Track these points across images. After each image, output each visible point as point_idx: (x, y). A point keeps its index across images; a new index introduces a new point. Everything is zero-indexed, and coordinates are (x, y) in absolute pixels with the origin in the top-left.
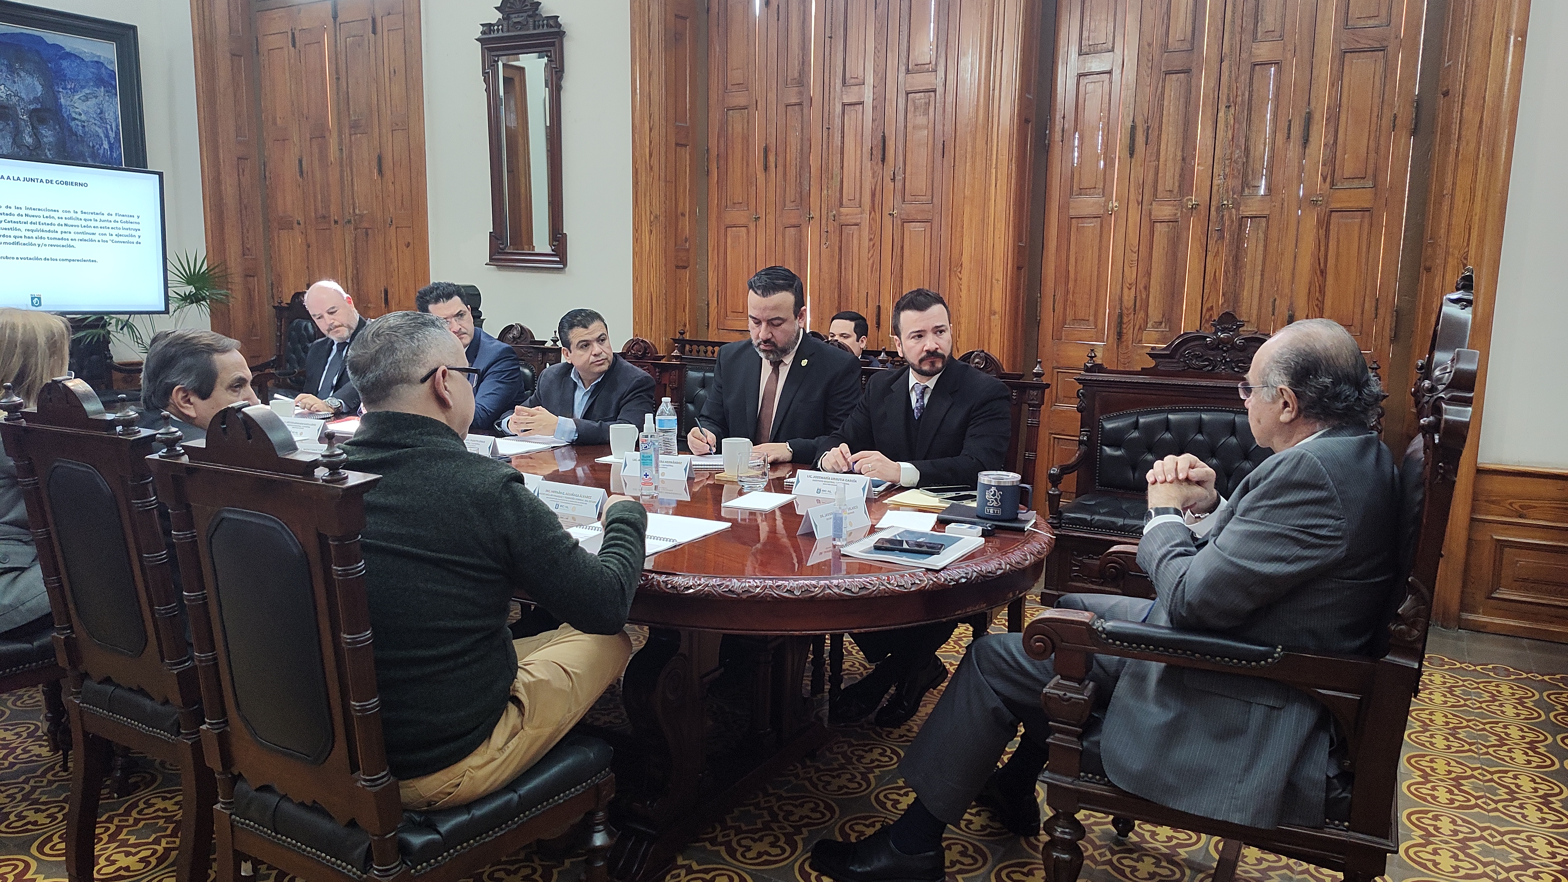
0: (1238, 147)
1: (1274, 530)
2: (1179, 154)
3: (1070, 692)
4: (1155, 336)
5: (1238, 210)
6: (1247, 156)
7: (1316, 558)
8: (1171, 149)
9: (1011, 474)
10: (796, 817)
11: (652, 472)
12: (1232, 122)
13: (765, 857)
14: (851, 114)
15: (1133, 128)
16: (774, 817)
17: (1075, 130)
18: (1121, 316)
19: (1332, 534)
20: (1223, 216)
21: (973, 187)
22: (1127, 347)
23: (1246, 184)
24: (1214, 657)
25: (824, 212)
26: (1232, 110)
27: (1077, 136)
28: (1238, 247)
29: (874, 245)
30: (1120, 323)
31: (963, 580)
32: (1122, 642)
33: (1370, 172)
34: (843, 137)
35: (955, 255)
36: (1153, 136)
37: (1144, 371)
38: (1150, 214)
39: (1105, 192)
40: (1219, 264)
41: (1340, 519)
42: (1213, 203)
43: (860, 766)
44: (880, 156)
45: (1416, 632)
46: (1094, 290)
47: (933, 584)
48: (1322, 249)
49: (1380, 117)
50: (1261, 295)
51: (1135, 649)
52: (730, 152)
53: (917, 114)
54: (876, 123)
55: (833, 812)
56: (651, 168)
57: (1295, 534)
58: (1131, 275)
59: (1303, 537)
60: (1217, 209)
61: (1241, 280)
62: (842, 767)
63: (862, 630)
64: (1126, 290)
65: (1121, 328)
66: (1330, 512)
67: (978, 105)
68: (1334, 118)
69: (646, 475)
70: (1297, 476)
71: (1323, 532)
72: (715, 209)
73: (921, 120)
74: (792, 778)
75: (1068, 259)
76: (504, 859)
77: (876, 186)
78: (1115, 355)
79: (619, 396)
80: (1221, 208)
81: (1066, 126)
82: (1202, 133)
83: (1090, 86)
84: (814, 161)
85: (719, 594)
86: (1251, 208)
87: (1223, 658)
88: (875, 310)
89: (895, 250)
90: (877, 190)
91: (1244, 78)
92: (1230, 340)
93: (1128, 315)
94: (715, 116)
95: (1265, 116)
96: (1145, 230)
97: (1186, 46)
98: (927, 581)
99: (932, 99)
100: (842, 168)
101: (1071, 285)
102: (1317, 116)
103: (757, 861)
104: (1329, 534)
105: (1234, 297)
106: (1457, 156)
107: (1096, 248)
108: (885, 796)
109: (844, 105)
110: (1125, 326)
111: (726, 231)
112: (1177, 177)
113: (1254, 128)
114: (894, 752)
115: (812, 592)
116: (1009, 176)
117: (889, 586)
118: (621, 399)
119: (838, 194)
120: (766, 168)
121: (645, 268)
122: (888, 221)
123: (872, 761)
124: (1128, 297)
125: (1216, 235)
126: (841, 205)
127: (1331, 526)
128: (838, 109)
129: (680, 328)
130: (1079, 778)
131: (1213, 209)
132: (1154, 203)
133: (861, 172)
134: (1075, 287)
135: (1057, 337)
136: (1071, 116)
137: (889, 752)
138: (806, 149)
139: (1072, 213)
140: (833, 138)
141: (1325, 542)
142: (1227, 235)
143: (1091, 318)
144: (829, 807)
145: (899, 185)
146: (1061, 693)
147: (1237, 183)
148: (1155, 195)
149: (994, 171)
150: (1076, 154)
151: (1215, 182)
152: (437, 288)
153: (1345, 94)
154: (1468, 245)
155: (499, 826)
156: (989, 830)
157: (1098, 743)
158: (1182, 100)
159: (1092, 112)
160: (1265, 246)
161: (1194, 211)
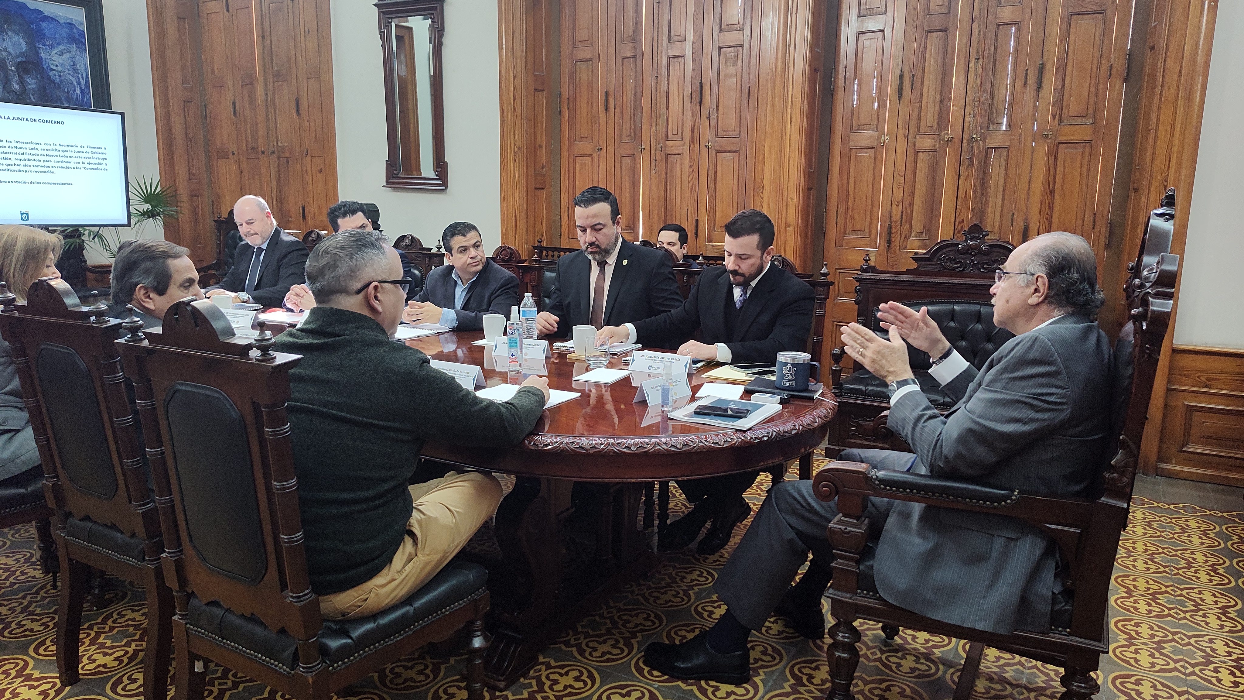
0: (985, 91)
1: (1013, 397)
2: (938, 97)
3: (851, 527)
4: (917, 243)
5: (985, 142)
6: (993, 99)
7: (1045, 420)
8: (932, 94)
9: (803, 354)
10: (632, 625)
11: (517, 352)
12: (981, 70)
13: (608, 656)
14: (675, 66)
15: (902, 76)
16: (615, 625)
17: (855, 78)
18: (890, 227)
19: (1059, 400)
20: (972, 147)
21: (773, 124)
22: (895, 252)
23: (992, 121)
24: (964, 499)
25: (653, 144)
26: (980, 62)
27: (856, 82)
28: (984, 173)
29: (693, 171)
30: (890, 233)
31: (766, 439)
32: (892, 487)
33: (1091, 110)
34: (668, 84)
35: (758, 179)
36: (918, 81)
37: (909, 272)
38: (914, 145)
39: (879, 128)
40: (969, 186)
41: (1065, 388)
42: (965, 137)
43: (682, 584)
44: (698, 100)
45: (1126, 479)
46: (869, 208)
47: (741, 442)
48: (1052, 173)
49: (1099, 67)
50: (1002, 210)
51: (901, 492)
52: (578, 96)
53: (729, 65)
54: (695, 72)
55: (661, 621)
56: (515, 109)
57: (1029, 400)
58: (898, 195)
59: (1035, 402)
60: (968, 141)
61: (986, 199)
62: (668, 585)
63: (685, 478)
64: (894, 206)
65: (890, 237)
66: (1058, 383)
67: (777, 59)
68: (1062, 69)
69: (513, 355)
70: (1032, 355)
71: (1052, 399)
72: (566, 142)
73: (731, 70)
74: (629, 595)
75: (848, 182)
76: (403, 657)
77: (695, 123)
78: (886, 259)
79: (490, 292)
80: (971, 140)
81: (848, 74)
82: (956, 81)
83: (867, 42)
84: (645, 103)
85: (572, 450)
86: (995, 140)
87: (971, 499)
88: (694, 223)
89: (710, 174)
90: (696, 127)
91: (991, 36)
92: (977, 247)
93: (896, 226)
94: (566, 68)
95: (1007, 66)
96: (911, 158)
97: (944, 10)
98: (736, 439)
99: (740, 52)
100: (668, 109)
101: (850, 203)
102: (1048, 66)
103: (603, 659)
104: (1056, 400)
105: (981, 212)
106: (1160, 98)
107: (871, 173)
108: (703, 608)
109: (669, 57)
110: (893, 235)
111: (575, 160)
112: (936, 116)
113: (998, 76)
114: (709, 573)
115: (646, 448)
116: (802, 114)
117: (706, 443)
118: (492, 294)
119: (664, 130)
120: (607, 109)
121: (510, 189)
122: (704, 152)
123: (692, 581)
124: (896, 212)
125: (967, 163)
126: (667, 138)
127: (1058, 394)
128: (665, 61)
129: (538, 238)
130: (856, 594)
131: (964, 141)
132: (917, 137)
133: (683, 113)
134: (853, 205)
135: (839, 245)
136: (851, 66)
137: (705, 574)
138: (639, 94)
139: (852, 144)
140: (660, 85)
141: (1053, 407)
142: (976, 163)
143: (867, 230)
144: (658, 617)
145: (713, 122)
146: (843, 527)
147: (984, 121)
148: (919, 130)
149: (789, 111)
150: (855, 97)
151: (967, 119)
152: (345, 205)
153: (1071, 48)
154: (1168, 170)
155: (399, 632)
156: (784, 634)
157: (872, 566)
158: (941, 54)
159: (869, 63)
160: (1006, 171)
161: (950, 143)
